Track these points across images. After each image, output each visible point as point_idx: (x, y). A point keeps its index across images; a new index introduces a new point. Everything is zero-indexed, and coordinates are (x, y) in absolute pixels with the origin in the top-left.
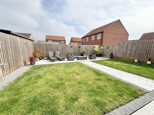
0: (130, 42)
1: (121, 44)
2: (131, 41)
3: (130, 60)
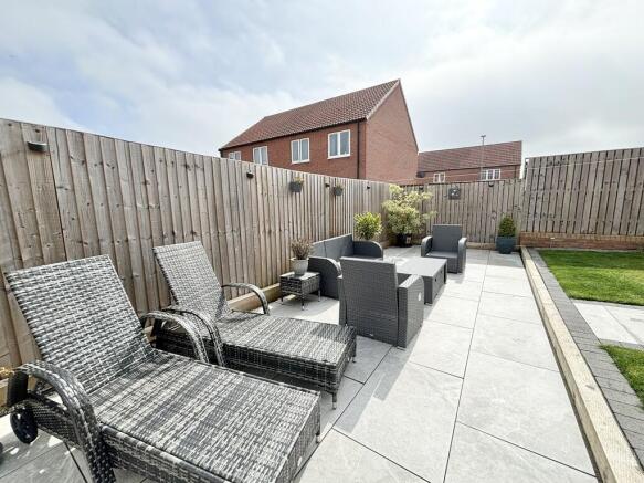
0: (594, 163)
1: (543, 172)
2: (602, 156)
3: (611, 244)
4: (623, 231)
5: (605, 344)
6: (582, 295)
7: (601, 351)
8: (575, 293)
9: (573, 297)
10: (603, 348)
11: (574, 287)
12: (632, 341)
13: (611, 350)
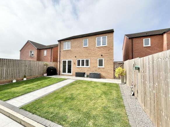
4: (6, 78)
5: (20, 107)
6: (7, 99)
7: (20, 109)
8: (5, 99)
9: (5, 101)
10: (20, 108)
11: (3, 98)
12: (23, 104)
13: (22, 108)
